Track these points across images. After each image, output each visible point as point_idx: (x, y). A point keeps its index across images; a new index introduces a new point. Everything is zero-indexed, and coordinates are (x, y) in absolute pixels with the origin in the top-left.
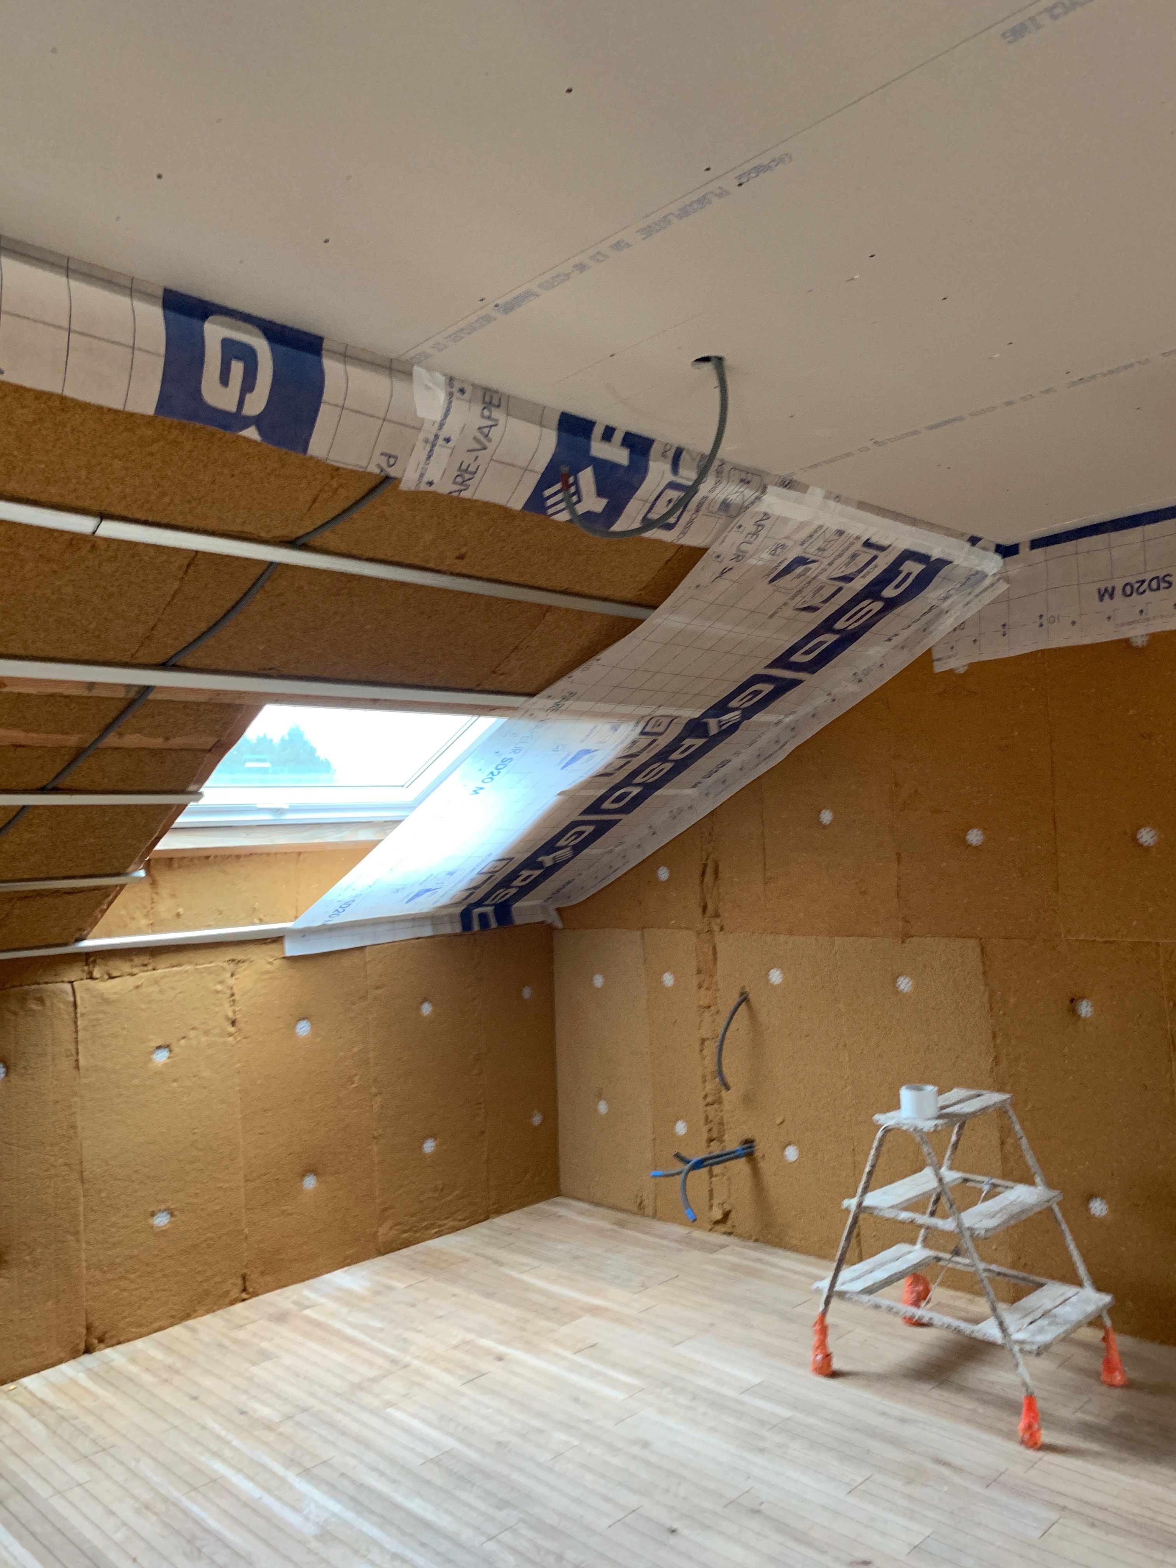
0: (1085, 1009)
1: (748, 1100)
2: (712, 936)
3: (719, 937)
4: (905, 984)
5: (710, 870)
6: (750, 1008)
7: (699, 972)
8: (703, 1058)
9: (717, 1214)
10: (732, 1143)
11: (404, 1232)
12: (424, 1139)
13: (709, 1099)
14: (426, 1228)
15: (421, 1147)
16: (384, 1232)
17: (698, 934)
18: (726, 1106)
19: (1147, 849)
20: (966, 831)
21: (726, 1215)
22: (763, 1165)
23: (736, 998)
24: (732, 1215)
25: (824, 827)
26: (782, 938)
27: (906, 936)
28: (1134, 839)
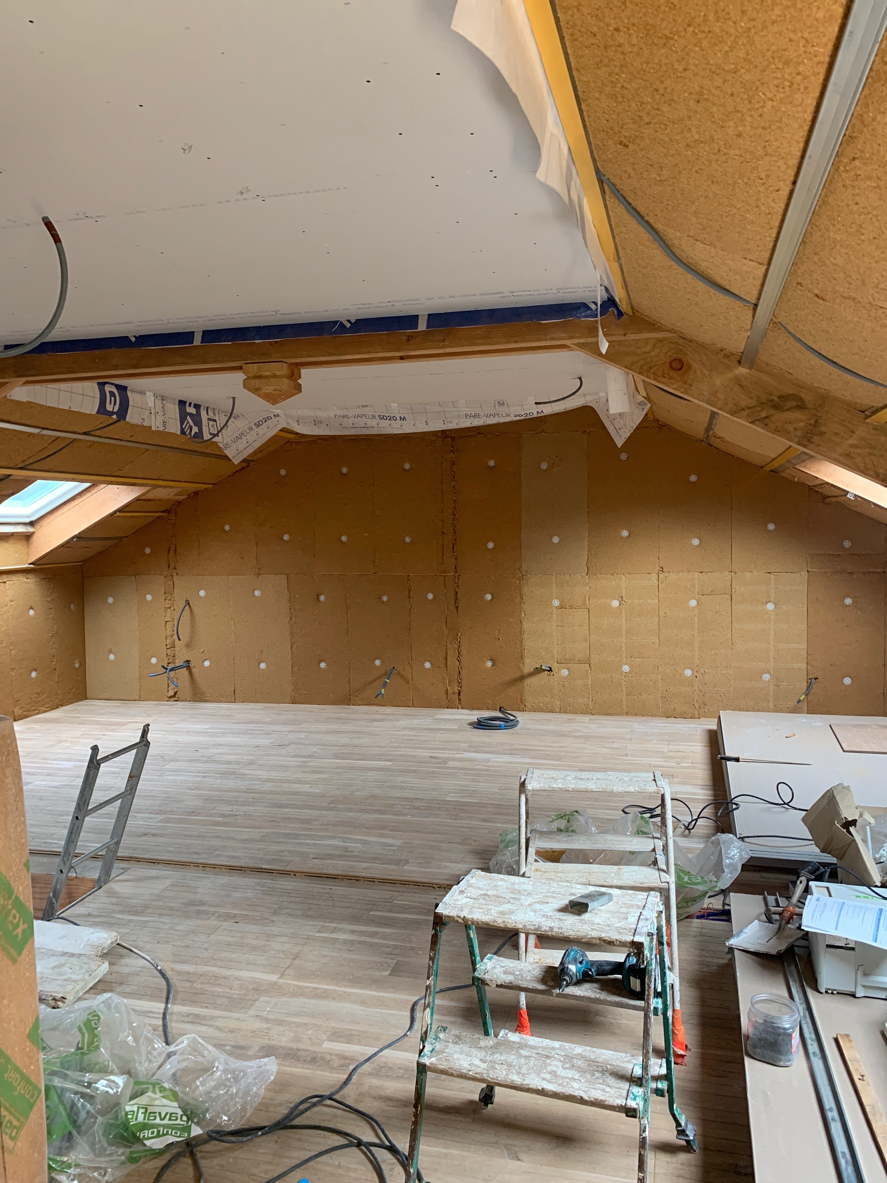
0: (322, 598)
1: (188, 645)
2: (173, 578)
3: (175, 578)
4: (257, 593)
5: (172, 550)
6: (190, 606)
7: (165, 593)
8: (166, 630)
9: (171, 693)
10: (179, 662)
11: (25, 711)
12: (31, 671)
13: (169, 647)
14: (33, 710)
15: (30, 674)
16: (17, 711)
17: (165, 577)
18: (177, 648)
19: (344, 543)
20: (283, 535)
21: (176, 693)
22: (194, 670)
23: (183, 603)
24: (178, 693)
25: (226, 532)
26: (206, 577)
27: (258, 575)
28: (340, 539)
